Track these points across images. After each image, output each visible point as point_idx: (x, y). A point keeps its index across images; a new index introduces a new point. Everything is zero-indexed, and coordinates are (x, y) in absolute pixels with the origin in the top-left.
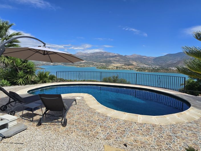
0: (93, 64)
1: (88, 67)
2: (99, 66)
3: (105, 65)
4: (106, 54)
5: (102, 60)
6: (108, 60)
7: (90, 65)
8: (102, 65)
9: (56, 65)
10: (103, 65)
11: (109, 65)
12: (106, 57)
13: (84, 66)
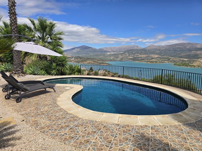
0: (169, 59)
1: (162, 63)
2: (178, 62)
3: (188, 61)
4: (190, 45)
5: (182, 54)
6: (192, 54)
7: (165, 60)
8: (183, 61)
9: (123, 60)
10: (185, 61)
11: (193, 60)
12: (190, 50)
13: (156, 62)
